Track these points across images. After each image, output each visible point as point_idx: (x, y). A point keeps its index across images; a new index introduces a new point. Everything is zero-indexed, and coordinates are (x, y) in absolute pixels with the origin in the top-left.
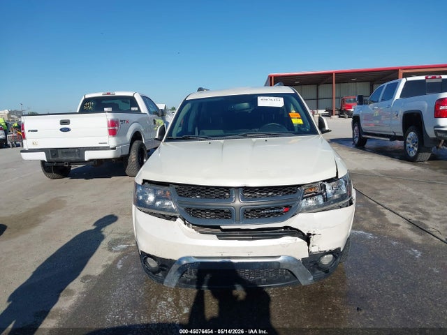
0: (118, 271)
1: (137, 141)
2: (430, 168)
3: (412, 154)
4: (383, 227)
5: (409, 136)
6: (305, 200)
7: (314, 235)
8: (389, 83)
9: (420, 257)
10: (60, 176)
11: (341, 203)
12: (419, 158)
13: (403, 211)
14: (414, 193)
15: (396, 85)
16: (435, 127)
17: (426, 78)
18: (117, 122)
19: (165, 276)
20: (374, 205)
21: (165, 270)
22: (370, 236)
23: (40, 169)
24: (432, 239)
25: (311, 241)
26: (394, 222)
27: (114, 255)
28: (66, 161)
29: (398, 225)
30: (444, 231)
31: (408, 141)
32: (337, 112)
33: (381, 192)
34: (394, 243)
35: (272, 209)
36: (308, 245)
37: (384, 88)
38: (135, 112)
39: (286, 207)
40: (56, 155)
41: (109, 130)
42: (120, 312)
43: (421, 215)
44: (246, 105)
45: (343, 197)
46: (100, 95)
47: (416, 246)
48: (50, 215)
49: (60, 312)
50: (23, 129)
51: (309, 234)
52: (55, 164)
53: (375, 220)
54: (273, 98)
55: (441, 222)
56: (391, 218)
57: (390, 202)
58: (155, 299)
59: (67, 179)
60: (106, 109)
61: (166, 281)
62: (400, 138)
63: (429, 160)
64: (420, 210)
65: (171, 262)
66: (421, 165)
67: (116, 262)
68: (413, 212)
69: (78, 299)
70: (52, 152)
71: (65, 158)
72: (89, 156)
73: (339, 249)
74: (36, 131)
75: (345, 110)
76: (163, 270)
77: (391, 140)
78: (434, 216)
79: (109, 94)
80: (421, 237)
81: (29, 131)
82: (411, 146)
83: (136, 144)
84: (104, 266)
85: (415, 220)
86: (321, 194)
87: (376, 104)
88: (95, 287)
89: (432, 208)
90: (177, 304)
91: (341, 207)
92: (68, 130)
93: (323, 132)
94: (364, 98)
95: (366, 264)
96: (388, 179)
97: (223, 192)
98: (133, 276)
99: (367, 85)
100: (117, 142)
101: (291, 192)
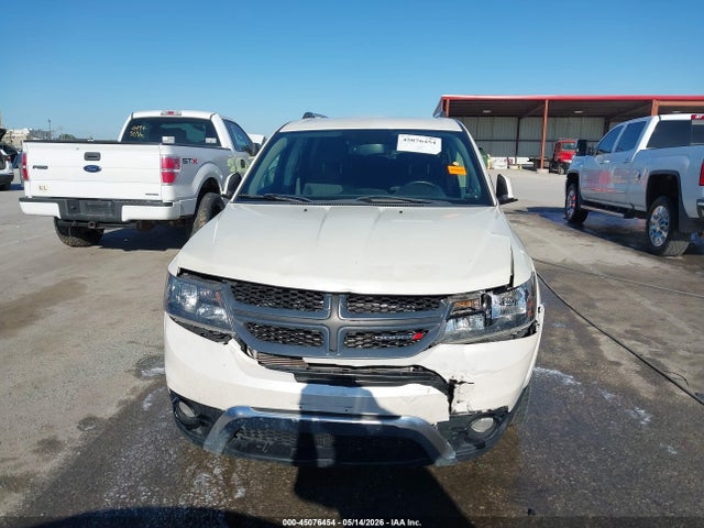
0: (143, 412)
1: (210, 194)
2: (685, 268)
3: (658, 242)
4: (594, 364)
5: (655, 213)
6: (451, 321)
7: (462, 383)
8: (631, 122)
9: (650, 425)
10: (84, 242)
11: (514, 331)
12: (668, 251)
13: (630, 339)
14: (654, 309)
15: (642, 126)
16: (699, 201)
17: (693, 117)
18: (177, 160)
19: (206, 433)
20: (583, 325)
21: (207, 426)
22: (569, 380)
23: (53, 230)
24: (672, 394)
25: (456, 394)
26: (613, 359)
27: (141, 384)
28: (93, 219)
29: (618, 364)
30: (695, 379)
31: (652, 219)
32: (548, 164)
33: (598, 304)
34: (608, 396)
35: (393, 334)
36: (450, 401)
37: (623, 129)
38: (211, 146)
39: (419, 331)
40: (76, 209)
41: (163, 174)
42: (129, 487)
43: (660, 349)
44: (378, 147)
45: (519, 320)
46: (156, 114)
47: (642, 403)
48: (56, 308)
49: (32, 480)
50: (25, 164)
51: (453, 382)
52: (73, 224)
53: (581, 353)
54: (423, 138)
55: (691, 365)
56: (608, 350)
57: (610, 321)
58: (192, 467)
59: (96, 248)
60: (165, 139)
61: (206, 443)
62: (641, 215)
63: (684, 253)
64: (658, 340)
65: (216, 413)
66: (671, 262)
67: (142, 397)
68: (647, 342)
69: (67, 460)
70: (69, 204)
71: (90, 215)
72: (128, 213)
73: (506, 408)
74: (46, 168)
75: (559, 160)
76: (203, 424)
77: (625, 217)
78: (681, 353)
79: (172, 113)
80: (654, 388)
81: (34, 167)
82: (658, 229)
83: (208, 198)
84: (121, 403)
85: (649, 356)
86: (482, 312)
87: (606, 155)
88: (98, 438)
89: (680, 338)
90: (227, 480)
91: (515, 337)
92: (97, 169)
93: (502, 202)
94: (589, 145)
95: (556, 430)
96: (613, 283)
97: (312, 300)
98: (164, 424)
99: (600, 122)
100: (176, 193)
101: (428, 306)
